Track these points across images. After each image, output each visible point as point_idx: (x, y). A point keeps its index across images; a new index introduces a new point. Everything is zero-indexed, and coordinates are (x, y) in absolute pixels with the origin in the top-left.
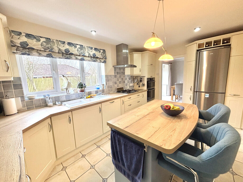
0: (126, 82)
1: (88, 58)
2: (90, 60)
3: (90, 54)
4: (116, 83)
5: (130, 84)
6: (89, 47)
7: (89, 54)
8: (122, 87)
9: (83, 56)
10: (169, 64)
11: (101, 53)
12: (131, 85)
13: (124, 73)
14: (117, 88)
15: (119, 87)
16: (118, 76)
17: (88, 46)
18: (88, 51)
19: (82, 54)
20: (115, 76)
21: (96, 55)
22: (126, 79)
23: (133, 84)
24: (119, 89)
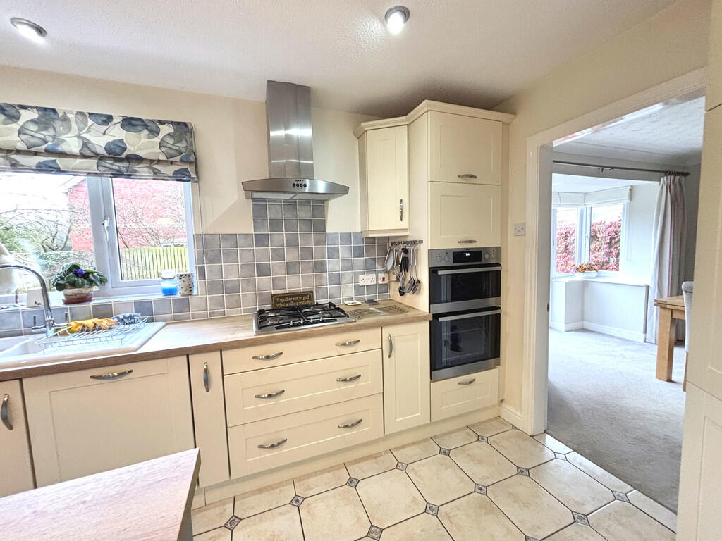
0: (333, 265)
1: (78, 161)
2: (94, 169)
3: (89, 145)
4: (262, 270)
5: (361, 277)
6: (90, 114)
7: (86, 144)
8: (308, 288)
9: (49, 152)
10: (665, 180)
11: (161, 136)
12: (367, 279)
13: (320, 226)
14: (274, 292)
15: (287, 291)
16: (282, 237)
17: (86, 111)
18: (80, 130)
19: (44, 147)
20: (261, 240)
21: (125, 149)
22: (334, 253)
23: (381, 276)
24: (283, 300)
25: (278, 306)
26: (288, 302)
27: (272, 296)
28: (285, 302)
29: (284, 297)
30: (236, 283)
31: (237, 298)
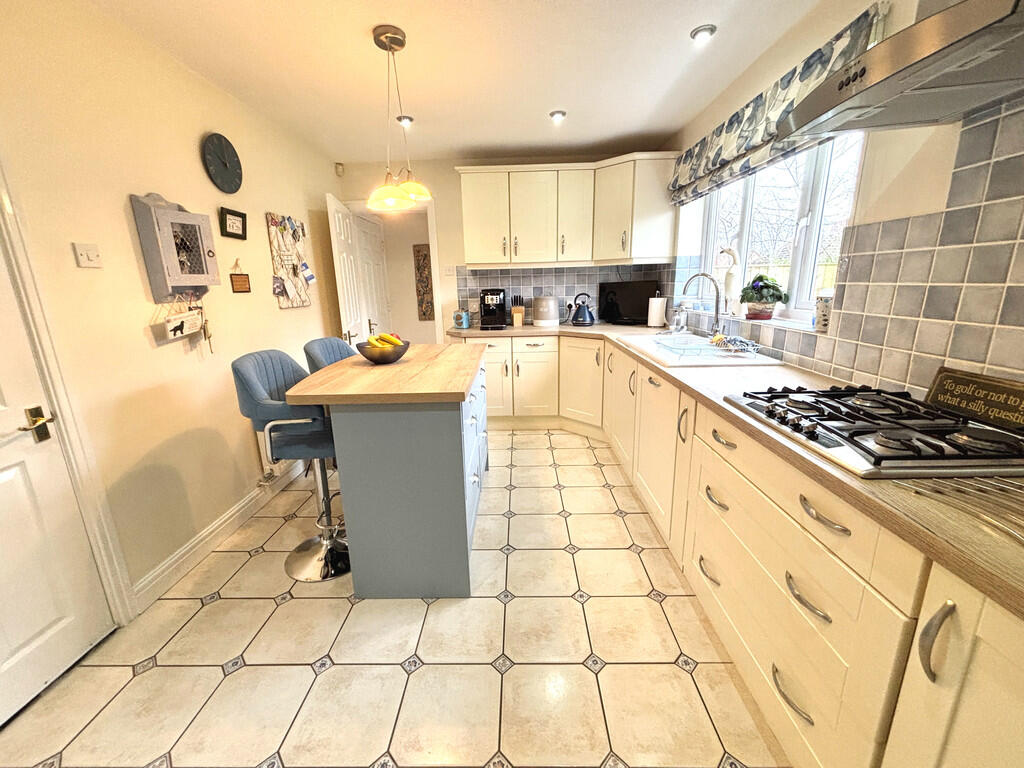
20: (957, 226)
25: (941, 398)
26: (973, 399)
27: (943, 370)
28: (962, 396)
29: (967, 383)
30: (882, 324)
31: (876, 354)
